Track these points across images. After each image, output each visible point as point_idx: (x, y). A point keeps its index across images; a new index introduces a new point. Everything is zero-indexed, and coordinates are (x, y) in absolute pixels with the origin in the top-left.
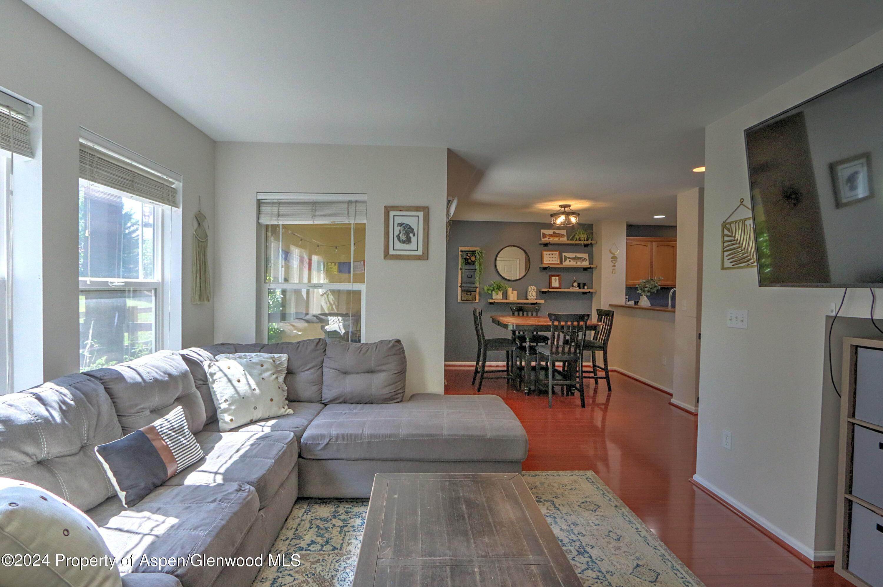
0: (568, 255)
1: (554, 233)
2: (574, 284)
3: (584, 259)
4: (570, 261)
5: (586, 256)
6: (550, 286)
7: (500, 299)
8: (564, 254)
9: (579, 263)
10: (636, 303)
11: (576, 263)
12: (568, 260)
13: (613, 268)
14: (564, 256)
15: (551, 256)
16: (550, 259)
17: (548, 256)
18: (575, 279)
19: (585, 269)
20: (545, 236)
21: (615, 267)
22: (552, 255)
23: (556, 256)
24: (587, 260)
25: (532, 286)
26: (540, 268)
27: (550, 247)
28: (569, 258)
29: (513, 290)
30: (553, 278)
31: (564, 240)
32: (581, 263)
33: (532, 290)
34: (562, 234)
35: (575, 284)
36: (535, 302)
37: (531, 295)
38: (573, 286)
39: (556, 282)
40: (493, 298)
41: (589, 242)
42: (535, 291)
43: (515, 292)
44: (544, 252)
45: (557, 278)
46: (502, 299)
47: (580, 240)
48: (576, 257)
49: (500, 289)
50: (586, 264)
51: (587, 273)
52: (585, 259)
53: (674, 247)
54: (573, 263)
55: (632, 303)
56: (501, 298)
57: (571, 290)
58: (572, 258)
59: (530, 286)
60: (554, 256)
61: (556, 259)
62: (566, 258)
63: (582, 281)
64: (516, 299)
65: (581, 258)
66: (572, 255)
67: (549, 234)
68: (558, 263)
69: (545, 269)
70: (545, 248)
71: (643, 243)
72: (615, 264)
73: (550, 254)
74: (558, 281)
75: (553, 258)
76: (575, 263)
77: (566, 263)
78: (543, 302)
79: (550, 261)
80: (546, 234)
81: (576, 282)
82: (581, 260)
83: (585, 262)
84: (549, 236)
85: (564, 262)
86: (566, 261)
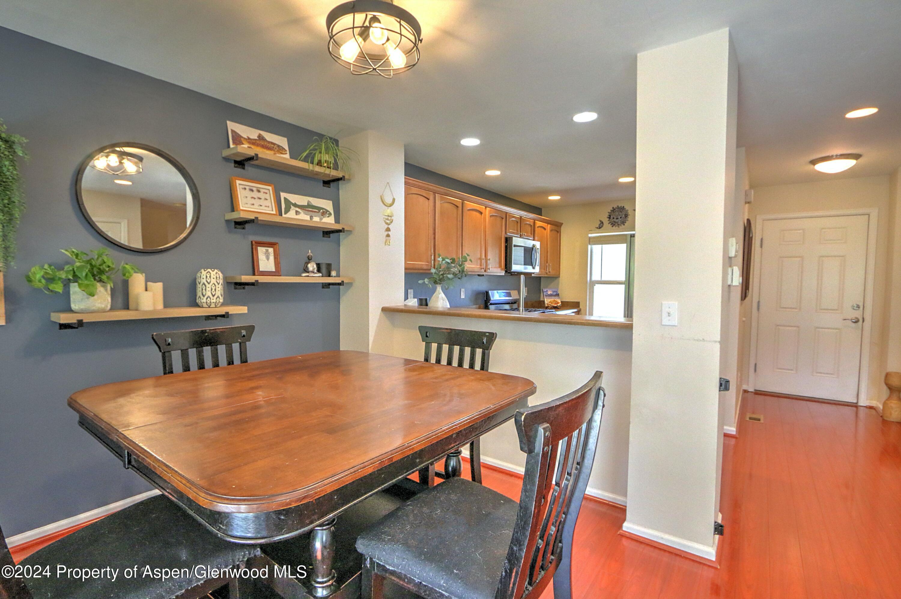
0: (294, 198)
1: (260, 137)
2: (309, 265)
3: (324, 213)
4: (297, 213)
6: (256, 271)
7: (103, 311)
8: (283, 195)
9: (316, 219)
10: (424, 302)
11: (311, 217)
13: (386, 233)
14: (285, 199)
15: (255, 194)
16: (253, 201)
17: (247, 193)
18: (310, 253)
19: (327, 233)
20: (238, 139)
21: (389, 233)
22: (259, 191)
23: (267, 196)
24: (330, 214)
25: (213, 268)
26: (228, 221)
27: (249, 169)
28: (295, 205)
29: (147, 281)
30: (261, 250)
31: (285, 158)
32: (321, 219)
33: (213, 281)
34: (279, 146)
35: (312, 266)
36: (222, 311)
37: (209, 294)
38: (306, 270)
39: (268, 259)
40: (74, 306)
41: (334, 174)
42: (221, 281)
43: (158, 287)
44: (238, 182)
45: (271, 250)
46: (112, 309)
47: (319, 163)
48: (309, 205)
49: (104, 277)
50: (329, 221)
51: (326, 244)
52: (327, 211)
53: (458, 207)
54: (304, 217)
55: (413, 302)
56: (109, 307)
57: (303, 279)
58: (302, 207)
59: (206, 268)
60: (261, 195)
61: (267, 203)
62: (288, 203)
63: (323, 261)
64: (160, 306)
65: (319, 209)
66: (302, 200)
67: (249, 138)
68: (274, 212)
69: (241, 224)
70: (239, 170)
71: (424, 193)
72: (390, 226)
73: (252, 188)
74: (272, 258)
75: (260, 199)
76: (308, 218)
77: (289, 215)
78: (246, 312)
79: (253, 204)
80: (242, 137)
81: (314, 261)
82: (320, 214)
83: (328, 217)
84: (249, 143)
85: (285, 214)
86: (289, 211)
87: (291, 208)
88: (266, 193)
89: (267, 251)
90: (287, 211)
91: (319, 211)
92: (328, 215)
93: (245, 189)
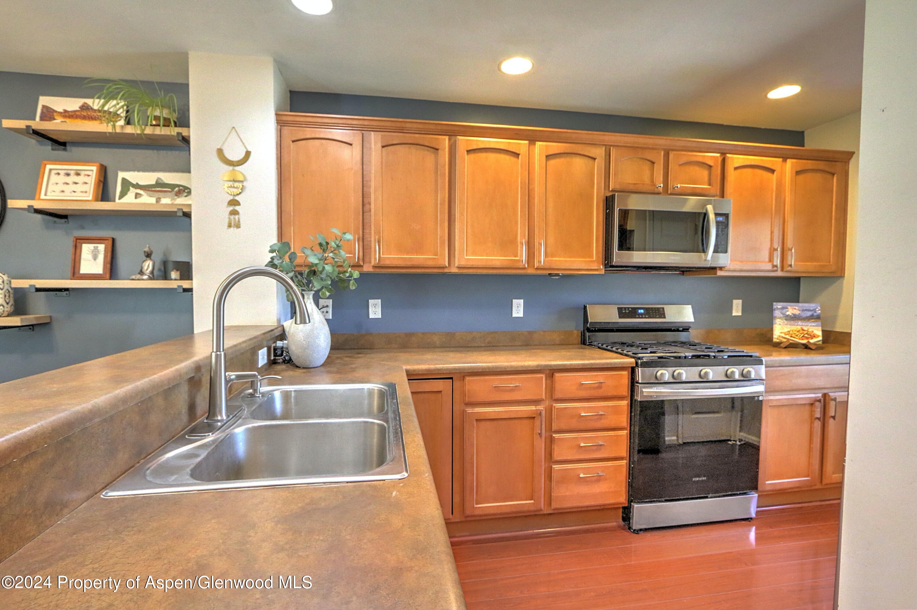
0: (133, 177)
2: (144, 264)
3: (183, 191)
4: (137, 196)
6: (75, 274)
8: (121, 175)
9: (166, 201)
11: (158, 200)
12: (132, 192)
13: (231, 208)
14: (124, 180)
15: (73, 178)
16: (65, 187)
17: (62, 178)
18: (147, 248)
20: (48, 115)
21: (237, 208)
22: (78, 174)
23: (87, 179)
24: (190, 192)
27: (75, 151)
28: (137, 186)
30: (87, 249)
31: (119, 126)
34: (110, 112)
35: (150, 265)
38: (141, 271)
39: (95, 258)
44: (48, 167)
47: (151, 123)
48: (160, 184)
52: (186, 188)
54: (147, 201)
57: (135, 283)
58: (146, 188)
60: (81, 179)
61: (85, 188)
62: (126, 184)
65: (172, 186)
66: (148, 178)
67: (65, 111)
68: (91, 198)
69: (62, 217)
70: (58, 153)
71: (338, 134)
72: (237, 198)
73: (69, 172)
74: (101, 257)
75: (76, 183)
76: (153, 200)
77: (125, 200)
79: (63, 191)
80: (56, 112)
82: (174, 193)
83: (186, 196)
84: (65, 117)
85: (120, 199)
86: (126, 194)
87: (129, 190)
88: (89, 176)
89: (96, 248)
90: (123, 194)
91: (173, 190)
92: (185, 194)
93: (59, 174)
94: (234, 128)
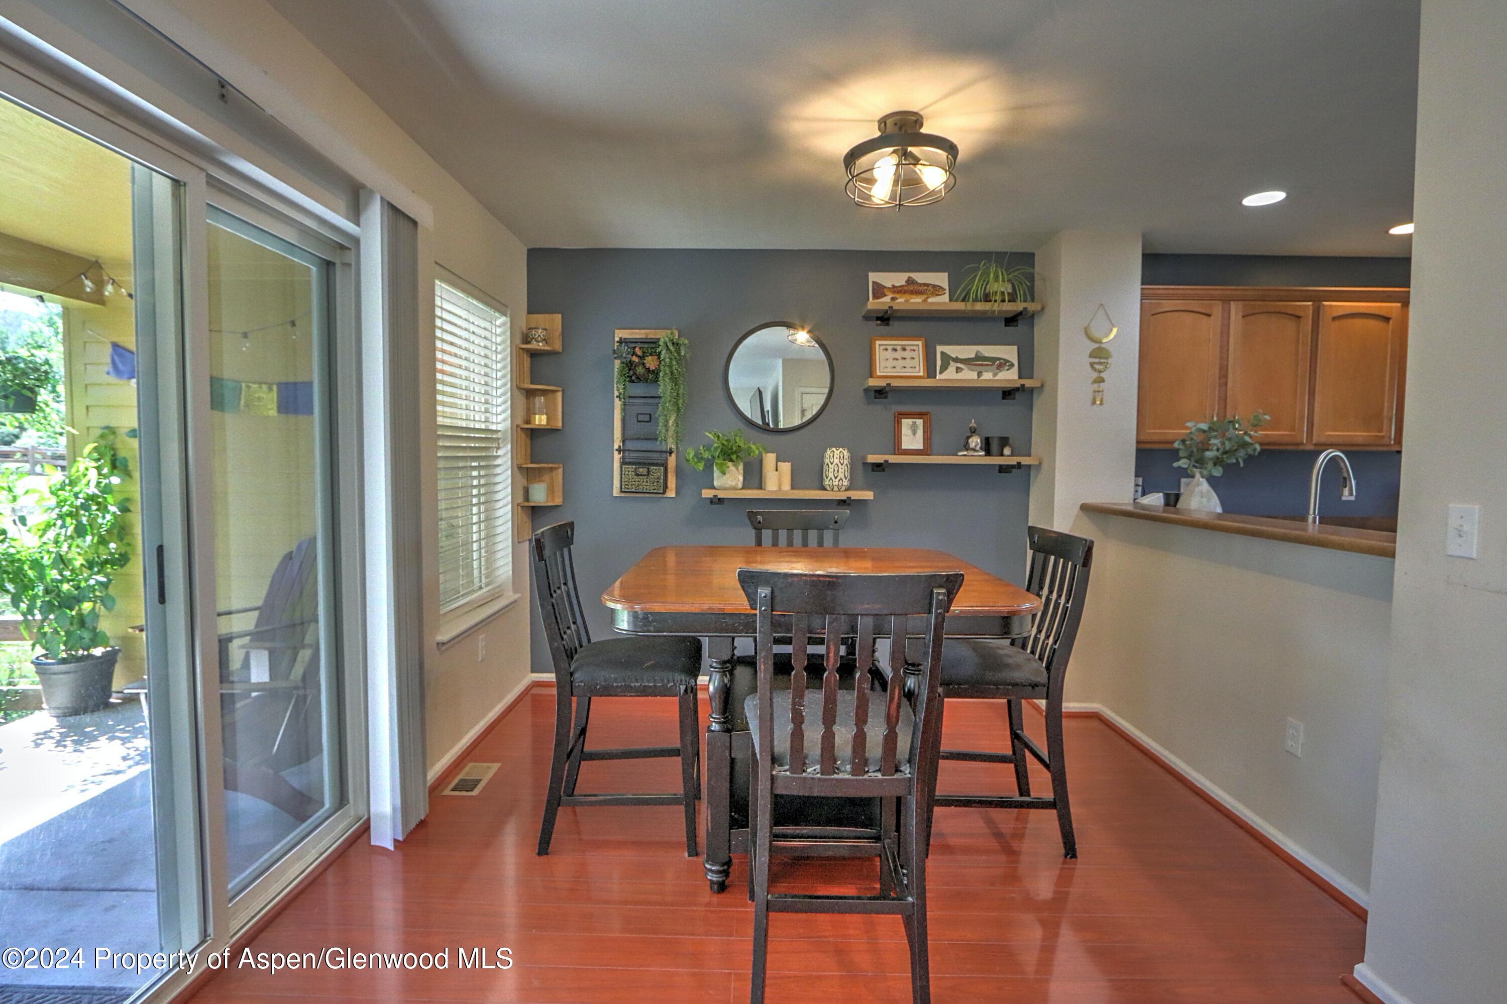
0: (953, 350)
1: (910, 281)
2: (970, 440)
3: (1002, 364)
4: (958, 370)
5: (1010, 353)
6: (897, 449)
7: (735, 489)
8: (940, 349)
9: (987, 376)
10: (1172, 500)
11: (980, 374)
12: (953, 366)
13: (1096, 385)
14: (942, 353)
15: (899, 354)
16: (895, 363)
17: (890, 354)
18: (973, 424)
19: (1008, 393)
20: (879, 291)
21: (1102, 384)
22: (904, 350)
23: (915, 354)
24: (1012, 365)
25: (837, 446)
26: (867, 390)
27: (895, 325)
28: (957, 360)
29: (778, 460)
30: (906, 423)
32: (995, 375)
33: (836, 461)
34: (934, 286)
35: (975, 441)
36: (843, 496)
37: (831, 475)
38: (966, 447)
39: (914, 433)
40: (716, 484)
41: (1019, 306)
42: (846, 462)
43: (786, 467)
44: (878, 343)
45: (920, 422)
46: (743, 488)
47: (987, 298)
48: (979, 357)
49: (734, 457)
50: (1009, 376)
51: (1011, 408)
52: (1006, 361)
53: (1299, 317)
54: (968, 376)
56: (740, 486)
58: (966, 361)
59: (832, 446)
60: (907, 354)
61: (914, 363)
62: (946, 359)
63: (995, 433)
64: (786, 486)
65: (993, 360)
66: (967, 351)
67: (894, 287)
68: (921, 374)
69: (880, 393)
70: (884, 329)
71: (1195, 305)
72: (1103, 375)
73: (895, 347)
74: (920, 432)
75: (904, 359)
76: (973, 375)
78: (872, 498)
79: (894, 367)
80: (886, 287)
81: (977, 435)
82: (995, 366)
83: (1008, 370)
84: (894, 292)
85: (941, 373)
86: (947, 368)
87: (949, 364)
88: (914, 350)
89: (914, 423)
90: (944, 368)
91: (994, 364)
92: (1007, 368)
93: (887, 349)
94: (1102, 305)
